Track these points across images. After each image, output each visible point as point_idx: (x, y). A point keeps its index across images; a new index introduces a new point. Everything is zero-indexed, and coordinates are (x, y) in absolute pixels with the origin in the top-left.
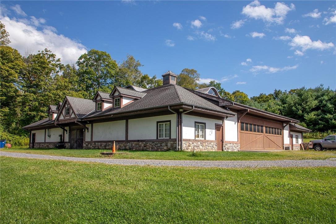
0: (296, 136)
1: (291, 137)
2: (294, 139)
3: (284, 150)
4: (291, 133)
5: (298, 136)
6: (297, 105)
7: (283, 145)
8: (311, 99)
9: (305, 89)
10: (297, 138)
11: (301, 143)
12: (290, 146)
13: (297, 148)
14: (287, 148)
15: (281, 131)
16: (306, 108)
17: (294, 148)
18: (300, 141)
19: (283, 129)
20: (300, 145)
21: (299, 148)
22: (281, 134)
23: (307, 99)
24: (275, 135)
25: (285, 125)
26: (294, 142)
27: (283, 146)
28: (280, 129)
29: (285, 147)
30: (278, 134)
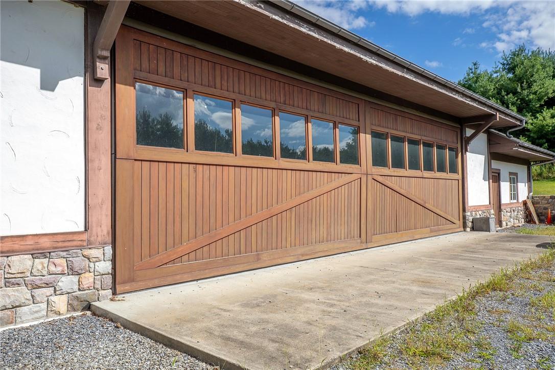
0: (511, 174)
1: (494, 177)
2: (505, 186)
3: (468, 229)
4: (495, 165)
5: (516, 174)
6: (503, 93)
7: (464, 210)
8: (542, 74)
9: (527, 51)
10: (514, 179)
11: (526, 198)
12: (492, 212)
13: (513, 218)
14: (480, 225)
15: (457, 157)
16: (530, 101)
17: (505, 216)
18: (523, 191)
19: (464, 150)
20: (525, 203)
21: (521, 214)
22: (456, 167)
23: (532, 76)
24: (427, 174)
25: (469, 132)
26: (505, 198)
27: (464, 217)
28: (451, 149)
29: (471, 219)
30: (441, 169)
